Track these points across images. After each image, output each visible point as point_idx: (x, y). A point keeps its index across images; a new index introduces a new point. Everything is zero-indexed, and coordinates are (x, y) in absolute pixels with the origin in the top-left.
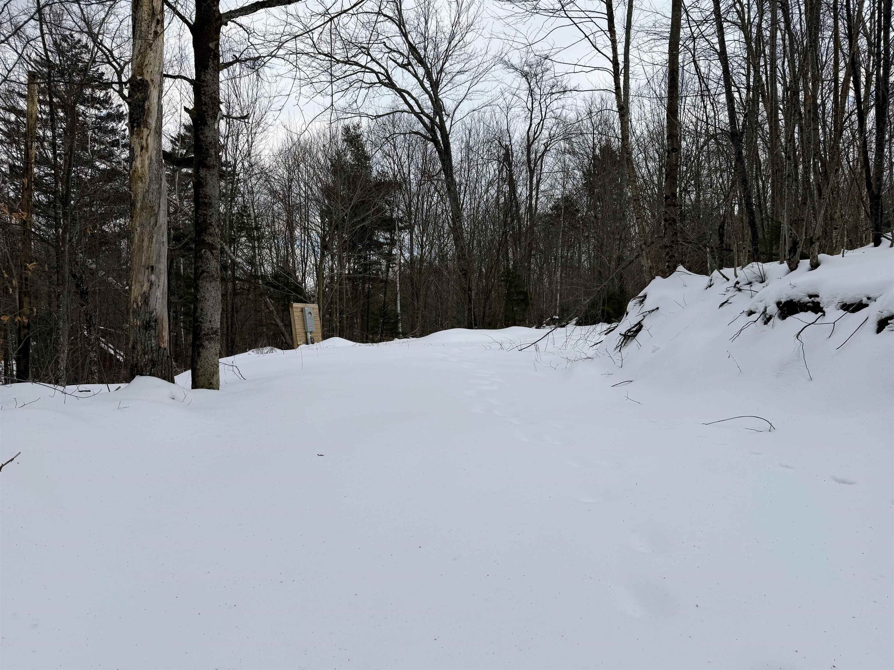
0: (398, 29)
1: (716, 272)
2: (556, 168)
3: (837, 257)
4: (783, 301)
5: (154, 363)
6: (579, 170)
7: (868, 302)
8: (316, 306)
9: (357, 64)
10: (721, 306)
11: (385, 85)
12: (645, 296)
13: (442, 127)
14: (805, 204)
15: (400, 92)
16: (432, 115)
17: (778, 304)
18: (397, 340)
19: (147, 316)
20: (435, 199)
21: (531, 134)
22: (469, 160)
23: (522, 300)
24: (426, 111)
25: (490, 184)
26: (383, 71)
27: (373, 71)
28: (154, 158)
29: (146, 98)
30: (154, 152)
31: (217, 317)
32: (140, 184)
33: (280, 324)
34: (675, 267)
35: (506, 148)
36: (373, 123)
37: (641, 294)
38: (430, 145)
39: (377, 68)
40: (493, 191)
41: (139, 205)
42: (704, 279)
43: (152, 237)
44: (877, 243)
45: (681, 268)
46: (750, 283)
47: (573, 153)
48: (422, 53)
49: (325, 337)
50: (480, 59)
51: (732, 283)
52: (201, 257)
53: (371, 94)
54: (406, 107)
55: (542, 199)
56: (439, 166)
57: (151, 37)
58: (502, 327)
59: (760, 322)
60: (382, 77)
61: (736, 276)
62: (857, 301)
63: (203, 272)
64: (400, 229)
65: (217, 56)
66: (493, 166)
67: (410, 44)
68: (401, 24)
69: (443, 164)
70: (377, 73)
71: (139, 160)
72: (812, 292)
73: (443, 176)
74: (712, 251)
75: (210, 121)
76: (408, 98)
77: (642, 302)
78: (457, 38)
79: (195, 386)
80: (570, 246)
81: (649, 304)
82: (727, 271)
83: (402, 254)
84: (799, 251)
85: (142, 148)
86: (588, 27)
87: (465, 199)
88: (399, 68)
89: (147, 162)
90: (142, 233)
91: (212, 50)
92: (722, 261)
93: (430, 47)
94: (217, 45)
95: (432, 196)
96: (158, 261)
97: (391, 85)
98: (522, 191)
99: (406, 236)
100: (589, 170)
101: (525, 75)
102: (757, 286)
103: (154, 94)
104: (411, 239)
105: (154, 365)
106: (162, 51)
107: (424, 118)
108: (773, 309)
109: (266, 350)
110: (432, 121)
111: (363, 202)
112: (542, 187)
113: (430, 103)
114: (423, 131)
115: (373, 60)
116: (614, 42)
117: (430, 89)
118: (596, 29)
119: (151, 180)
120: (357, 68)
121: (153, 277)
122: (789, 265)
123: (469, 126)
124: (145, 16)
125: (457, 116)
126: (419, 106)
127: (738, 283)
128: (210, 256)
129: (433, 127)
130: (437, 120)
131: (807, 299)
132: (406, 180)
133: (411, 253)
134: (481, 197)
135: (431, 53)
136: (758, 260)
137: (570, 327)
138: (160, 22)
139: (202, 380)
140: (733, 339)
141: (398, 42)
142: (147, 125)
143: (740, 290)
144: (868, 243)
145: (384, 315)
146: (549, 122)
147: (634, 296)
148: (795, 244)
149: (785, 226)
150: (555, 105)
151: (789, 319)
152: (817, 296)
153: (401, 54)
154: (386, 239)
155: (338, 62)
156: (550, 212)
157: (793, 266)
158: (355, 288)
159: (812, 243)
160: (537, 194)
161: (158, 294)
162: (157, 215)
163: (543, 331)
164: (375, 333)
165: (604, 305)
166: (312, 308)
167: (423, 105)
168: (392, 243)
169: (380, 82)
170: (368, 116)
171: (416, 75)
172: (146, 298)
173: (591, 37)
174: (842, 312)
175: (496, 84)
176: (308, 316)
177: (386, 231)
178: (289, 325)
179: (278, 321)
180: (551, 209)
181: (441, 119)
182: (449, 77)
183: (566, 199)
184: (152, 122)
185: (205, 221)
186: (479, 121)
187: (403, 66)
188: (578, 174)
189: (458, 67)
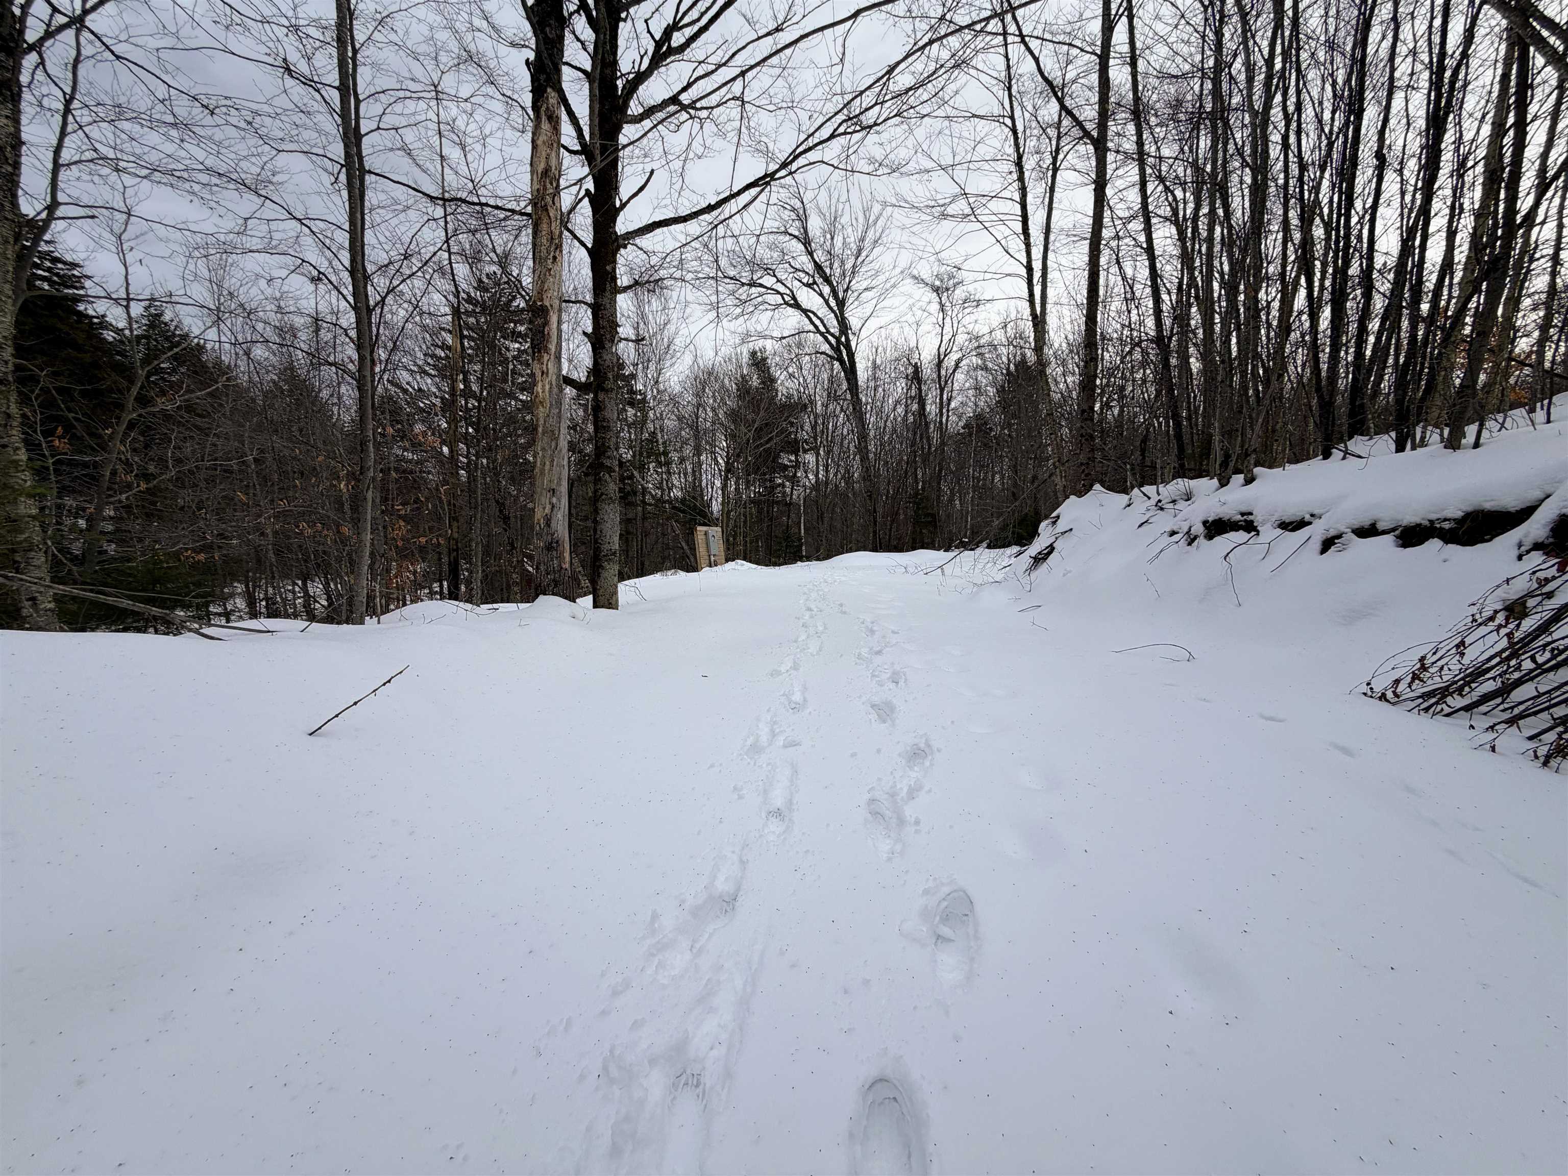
0: (803, 248)
1: (1136, 490)
2: (967, 385)
3: (1277, 471)
4: (1210, 519)
5: (556, 583)
6: (992, 387)
7: (1312, 519)
8: (719, 529)
9: (761, 285)
10: (1140, 526)
11: (791, 306)
12: (1058, 517)
13: (848, 346)
14: (1240, 412)
15: (805, 312)
16: (837, 334)
17: (1205, 523)
18: (799, 563)
19: (549, 537)
20: (841, 419)
21: (942, 350)
22: (875, 379)
23: (930, 522)
24: (832, 330)
25: (897, 402)
26: (788, 292)
27: (778, 293)
28: (554, 383)
29: (546, 323)
30: (554, 377)
31: (616, 539)
32: (541, 409)
33: (686, 547)
34: (1091, 486)
35: (916, 367)
36: (777, 345)
37: (1054, 515)
38: (837, 364)
39: (782, 289)
40: (900, 410)
41: (540, 430)
42: (1123, 499)
43: (553, 461)
44: (1327, 455)
45: (1097, 487)
46: (1174, 501)
47: (985, 368)
48: (828, 271)
49: (727, 560)
50: (887, 274)
51: (1153, 501)
52: (600, 479)
53: (777, 316)
54: (812, 328)
55: (953, 418)
56: (845, 386)
57: (550, 262)
58: (907, 551)
59: (1183, 543)
60: (787, 298)
61: (1158, 494)
62: (1298, 519)
63: (602, 494)
64: (805, 451)
65: (614, 279)
66: (902, 384)
67: (815, 262)
68: (806, 242)
69: (849, 384)
70: (782, 294)
71: (540, 384)
72: (1244, 509)
73: (849, 396)
74: (1132, 469)
75: (608, 345)
76: (814, 319)
77: (1054, 523)
78: (864, 254)
79: (596, 606)
80: (983, 466)
81: (1061, 526)
82: (1147, 489)
83: (807, 477)
84: (1232, 464)
85: (543, 373)
86: (1001, 231)
87: (871, 419)
88: (805, 289)
89: (547, 387)
90: (544, 456)
91: (609, 273)
92: (1143, 477)
93: (836, 265)
94: (614, 269)
95: (837, 417)
96: (559, 484)
97: (797, 305)
98: (931, 408)
99: (810, 458)
100: (1003, 387)
101: (936, 290)
102: (1181, 505)
103: (554, 319)
104: (817, 461)
105: (556, 586)
106: (561, 276)
107: (830, 338)
108: (1198, 529)
109: (669, 573)
110: (838, 340)
111: (767, 424)
112: (953, 405)
113: (835, 323)
114: (830, 352)
115: (778, 281)
116: (1028, 245)
117: (836, 308)
118: (1008, 232)
119: (551, 405)
120: (763, 290)
121: (554, 500)
122: (1219, 481)
123: (875, 344)
124: (544, 241)
125: (863, 334)
126: (825, 326)
127: (1160, 501)
128: (609, 479)
129: (838, 346)
130: (843, 339)
131: (1239, 517)
132: (812, 402)
133: (817, 475)
134: (888, 416)
135: (838, 271)
136: (1183, 476)
137: (979, 551)
138: (559, 247)
139: (602, 600)
140: (1151, 561)
141: (804, 261)
142: (547, 350)
143: (1162, 509)
144: (1317, 456)
145: (787, 538)
146: (961, 338)
147: (1047, 517)
148: (1227, 457)
149: (1217, 438)
150: (968, 319)
151: (1218, 539)
152: (1251, 514)
153: (807, 273)
154: (791, 461)
155: (743, 284)
156: (962, 431)
157: (1224, 481)
158: (760, 512)
159: (1247, 455)
160: (948, 411)
161: (560, 516)
162: (557, 439)
163: (951, 554)
164: (779, 557)
165: (1014, 527)
166: (715, 531)
167: (828, 325)
168: (797, 465)
169: (786, 303)
170: (772, 338)
171: (821, 295)
172: (548, 521)
173: (1003, 242)
174: (1279, 531)
175: (904, 299)
176: (711, 539)
177: (792, 453)
178: (693, 549)
179: (684, 544)
180: (963, 428)
181: (848, 340)
182: (856, 294)
183: (978, 417)
184: (552, 347)
185: (603, 444)
186: (886, 339)
187: (808, 285)
188: (991, 391)
189: (865, 284)
